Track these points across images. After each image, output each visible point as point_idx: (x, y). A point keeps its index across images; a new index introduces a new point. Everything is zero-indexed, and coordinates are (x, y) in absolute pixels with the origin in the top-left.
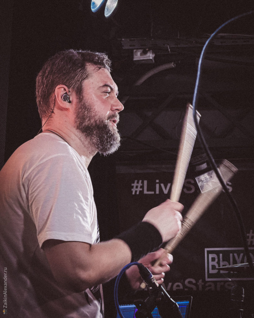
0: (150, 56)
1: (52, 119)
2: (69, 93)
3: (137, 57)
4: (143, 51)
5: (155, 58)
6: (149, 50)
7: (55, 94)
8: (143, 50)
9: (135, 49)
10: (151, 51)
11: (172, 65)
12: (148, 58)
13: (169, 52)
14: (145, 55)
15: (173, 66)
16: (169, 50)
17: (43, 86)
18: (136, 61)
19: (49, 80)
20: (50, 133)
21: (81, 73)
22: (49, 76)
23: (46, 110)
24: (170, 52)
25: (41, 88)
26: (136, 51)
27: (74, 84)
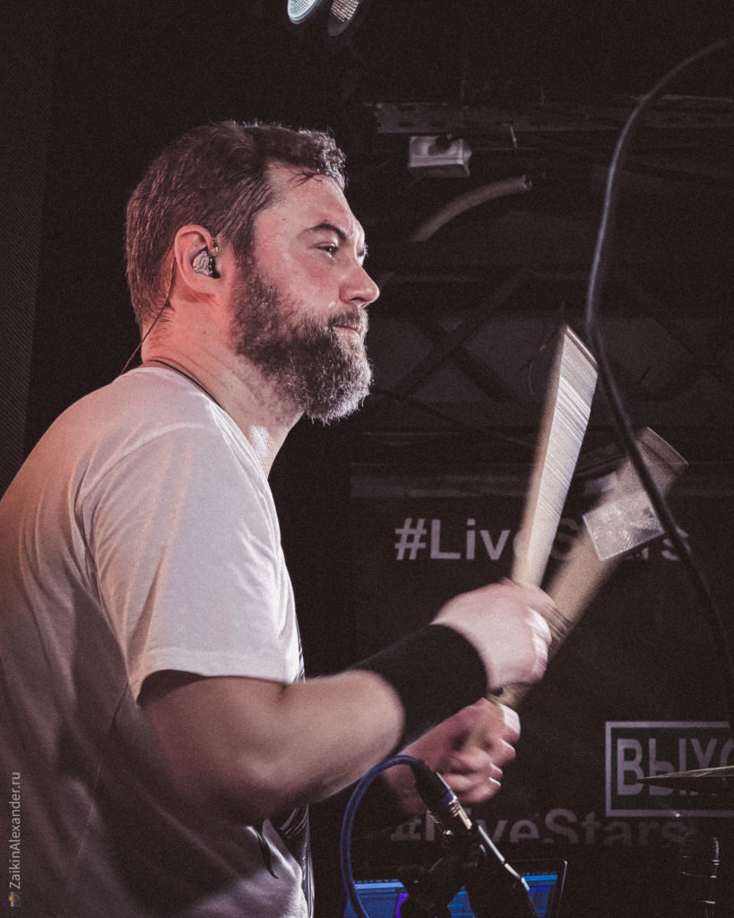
0: (459, 155)
1: (166, 325)
2: (213, 250)
3: (418, 157)
4: (437, 141)
5: (471, 162)
6: (455, 139)
7: (174, 253)
8: (436, 137)
9: (415, 134)
10: (461, 141)
11: (522, 184)
12: (451, 162)
13: (512, 144)
14: (442, 153)
15: (525, 186)
16: (515, 140)
17: (144, 229)
18: (414, 169)
19: (160, 211)
20: (160, 367)
21: (250, 189)
22: (159, 200)
23: (149, 299)
24: (516, 146)
25: (138, 233)
26: (415, 142)
27: (229, 224)
